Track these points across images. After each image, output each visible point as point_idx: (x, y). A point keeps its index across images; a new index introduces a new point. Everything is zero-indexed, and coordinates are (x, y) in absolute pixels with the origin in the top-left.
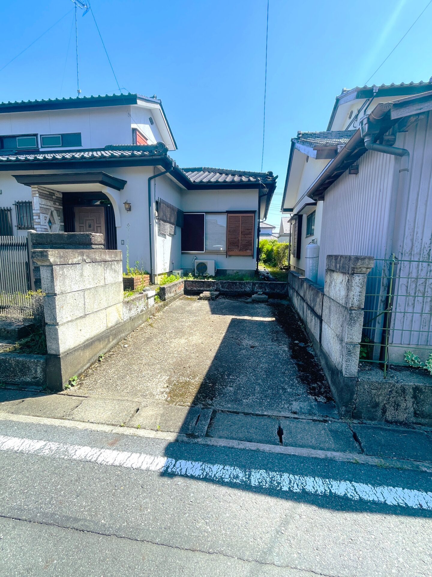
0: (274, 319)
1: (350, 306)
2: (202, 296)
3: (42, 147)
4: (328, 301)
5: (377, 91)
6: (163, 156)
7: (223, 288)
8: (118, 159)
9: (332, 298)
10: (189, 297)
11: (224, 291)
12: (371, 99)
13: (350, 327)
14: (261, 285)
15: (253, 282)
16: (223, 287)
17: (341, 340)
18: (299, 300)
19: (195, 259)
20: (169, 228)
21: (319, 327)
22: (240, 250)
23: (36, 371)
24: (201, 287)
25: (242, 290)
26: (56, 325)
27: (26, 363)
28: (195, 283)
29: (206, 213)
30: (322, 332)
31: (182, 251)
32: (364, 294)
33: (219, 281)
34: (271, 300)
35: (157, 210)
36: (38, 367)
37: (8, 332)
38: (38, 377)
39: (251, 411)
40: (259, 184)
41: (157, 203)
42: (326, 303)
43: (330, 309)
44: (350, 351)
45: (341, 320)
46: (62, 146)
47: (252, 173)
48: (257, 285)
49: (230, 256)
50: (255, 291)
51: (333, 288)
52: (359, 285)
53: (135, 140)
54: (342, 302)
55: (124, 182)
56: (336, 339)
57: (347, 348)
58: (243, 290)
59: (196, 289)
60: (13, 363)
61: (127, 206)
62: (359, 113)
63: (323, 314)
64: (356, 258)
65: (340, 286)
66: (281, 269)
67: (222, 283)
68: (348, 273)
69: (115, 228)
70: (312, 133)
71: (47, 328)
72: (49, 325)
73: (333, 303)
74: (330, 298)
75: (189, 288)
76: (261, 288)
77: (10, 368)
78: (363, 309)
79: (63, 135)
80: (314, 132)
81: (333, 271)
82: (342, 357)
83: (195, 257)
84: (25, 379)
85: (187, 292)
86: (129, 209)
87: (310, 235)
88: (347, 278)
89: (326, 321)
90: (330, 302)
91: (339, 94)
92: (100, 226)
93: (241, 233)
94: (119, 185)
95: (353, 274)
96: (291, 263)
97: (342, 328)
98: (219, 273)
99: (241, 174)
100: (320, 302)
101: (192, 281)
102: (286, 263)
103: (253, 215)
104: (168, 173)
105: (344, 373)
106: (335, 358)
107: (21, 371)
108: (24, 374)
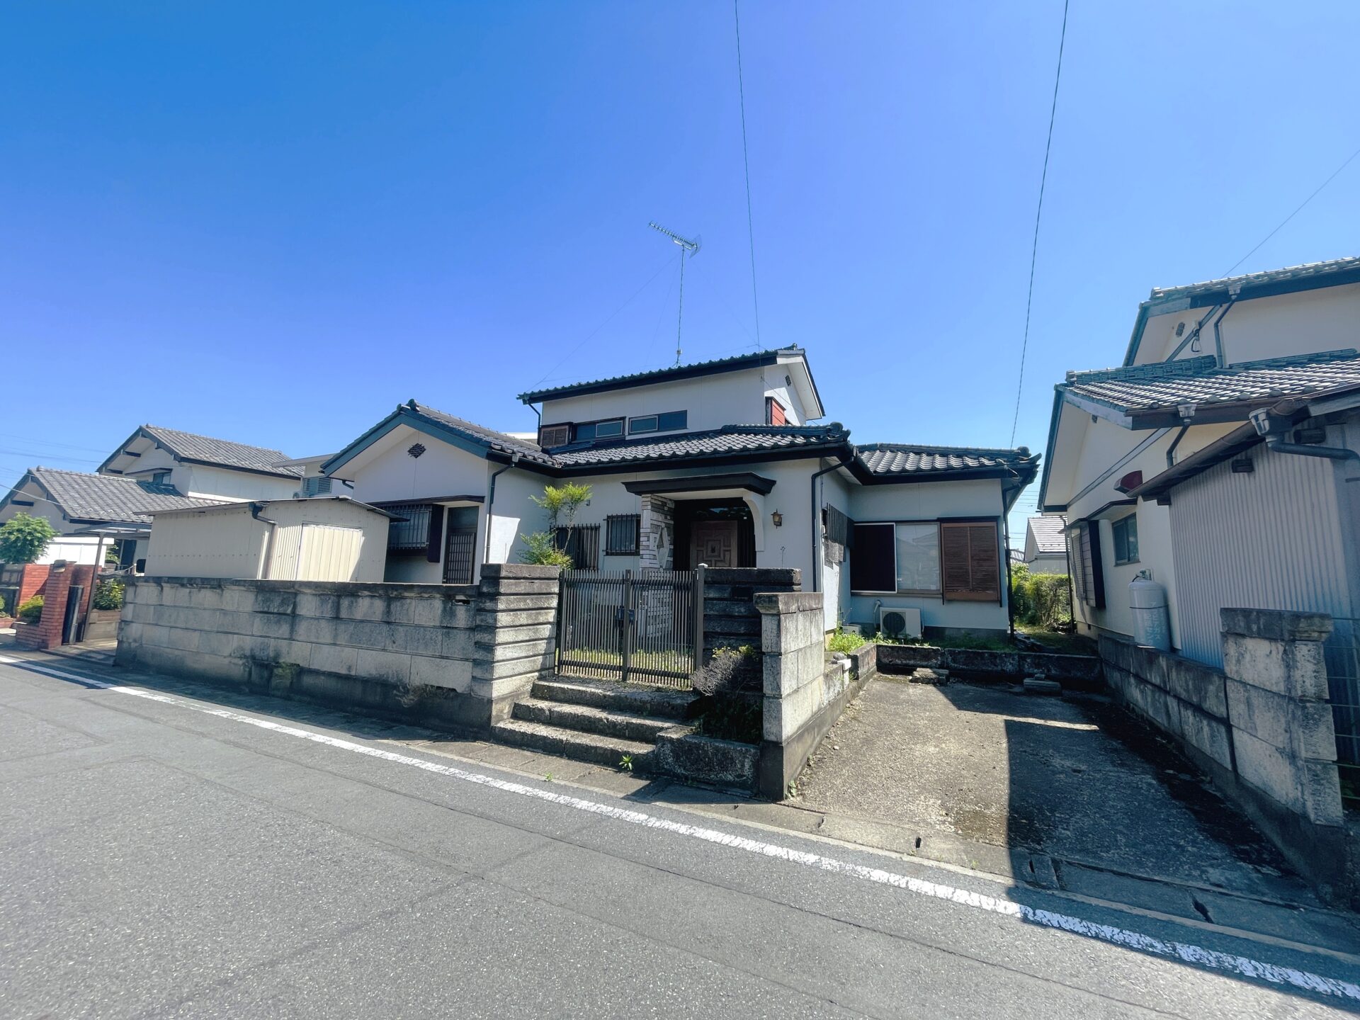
0: (1094, 727)
1: (1300, 693)
2: (918, 676)
3: (629, 434)
4: (1242, 690)
5: (1238, 291)
6: (842, 443)
7: (954, 663)
8: (768, 451)
9: (1251, 682)
10: (889, 676)
11: (959, 670)
12: (1225, 306)
13: (1307, 731)
14: (1037, 661)
15: (1019, 655)
16: (954, 660)
17: (1293, 757)
18: (1149, 693)
19: (879, 606)
20: (838, 550)
21: (1225, 740)
22: (973, 590)
23: (743, 766)
24: (910, 660)
25: (995, 668)
26: (778, 698)
27: (729, 752)
28: (898, 652)
29: (896, 522)
30: (1236, 750)
31: (852, 589)
32: (1324, 675)
33: (946, 649)
34: (1066, 692)
35: (825, 523)
36: (746, 760)
37: (673, 708)
38: (744, 776)
39: (1125, 871)
40: (1003, 470)
41: (824, 512)
42: (1235, 692)
43: (1249, 703)
44: (1317, 776)
45: (1283, 720)
46: (658, 431)
47: (982, 450)
48: (1029, 660)
49: (950, 601)
50: (1026, 671)
51: (1248, 666)
52: (1310, 659)
53: (769, 415)
54: (1281, 688)
55: (773, 483)
56: (1277, 758)
57: (1309, 770)
58: (999, 668)
59: (899, 662)
60: (711, 750)
61: (777, 519)
62: (1201, 327)
63: (1230, 714)
64: (1293, 615)
65: (1267, 661)
66: (1056, 630)
67: (951, 653)
68: (1283, 640)
69: (754, 553)
70: (1100, 373)
71: (765, 702)
72: (769, 697)
73: (1253, 693)
74: (1244, 684)
75: (885, 660)
76: (1038, 666)
77: (704, 758)
78: (1327, 701)
79: (659, 415)
80: (1103, 369)
81: (1243, 636)
82: (1300, 788)
83: (879, 603)
84: (725, 776)
85: (883, 668)
86: (779, 524)
87: (1126, 561)
88: (1281, 649)
89: (1242, 726)
90: (1247, 691)
91: (1146, 298)
92: (730, 551)
93: (972, 557)
94: (764, 487)
95: (1294, 641)
96: (1078, 617)
97: (1288, 735)
98: (930, 633)
99: (960, 453)
100: (1217, 691)
101: (892, 648)
102: (1065, 618)
103: (993, 524)
104: (843, 467)
105: (1312, 817)
106: (1284, 793)
107: (720, 763)
108: (724, 768)
